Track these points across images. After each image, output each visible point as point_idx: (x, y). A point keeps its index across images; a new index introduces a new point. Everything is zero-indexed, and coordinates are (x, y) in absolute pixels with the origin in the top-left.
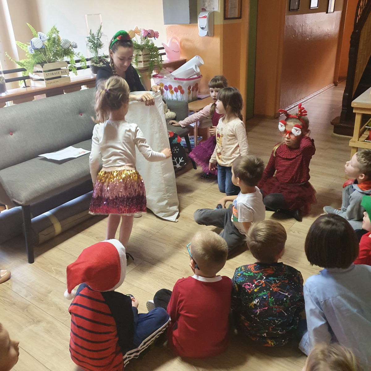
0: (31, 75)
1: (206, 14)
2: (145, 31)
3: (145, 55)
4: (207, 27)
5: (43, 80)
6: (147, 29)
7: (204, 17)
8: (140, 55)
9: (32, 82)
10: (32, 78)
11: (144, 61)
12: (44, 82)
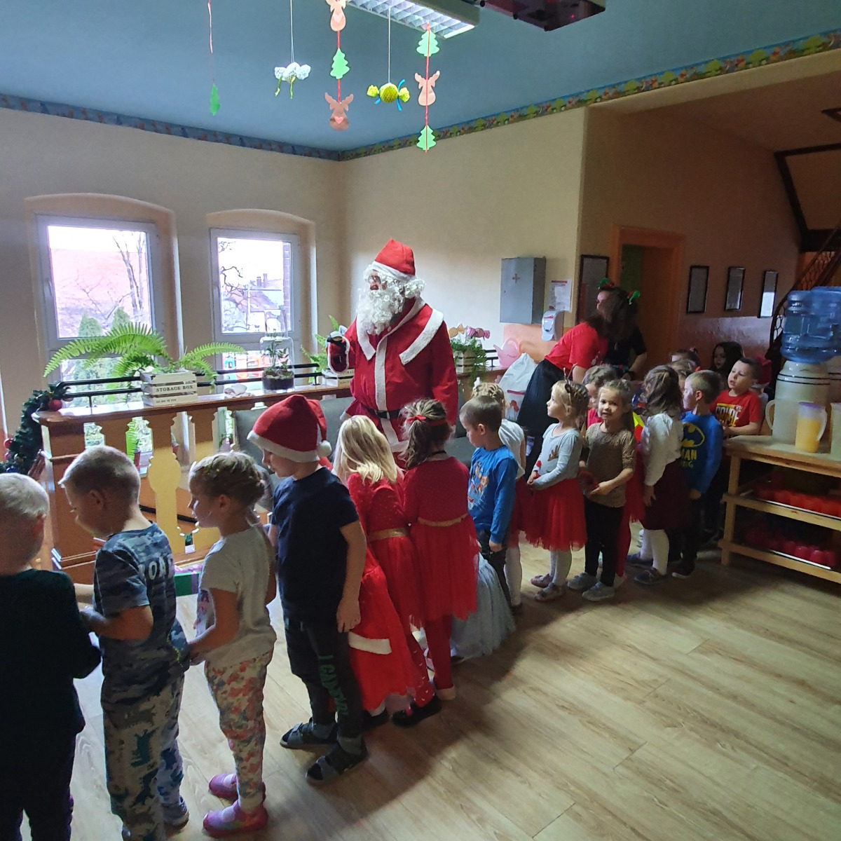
0: (323, 372)
1: (554, 314)
2: (471, 329)
3: (467, 358)
4: (553, 330)
5: (335, 378)
6: (475, 327)
7: (551, 317)
8: (461, 358)
9: (323, 379)
10: (324, 376)
11: (465, 366)
12: (337, 381)
